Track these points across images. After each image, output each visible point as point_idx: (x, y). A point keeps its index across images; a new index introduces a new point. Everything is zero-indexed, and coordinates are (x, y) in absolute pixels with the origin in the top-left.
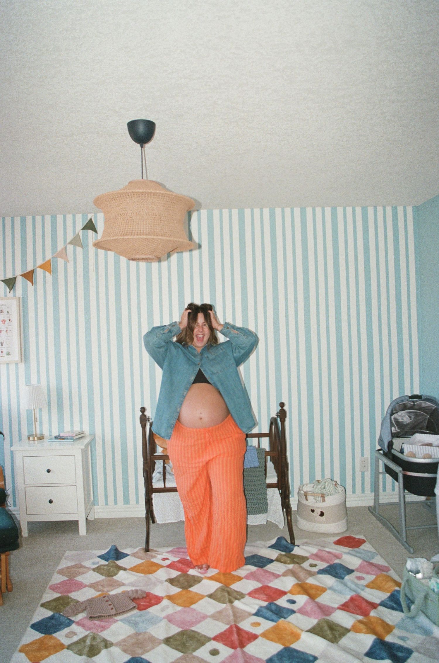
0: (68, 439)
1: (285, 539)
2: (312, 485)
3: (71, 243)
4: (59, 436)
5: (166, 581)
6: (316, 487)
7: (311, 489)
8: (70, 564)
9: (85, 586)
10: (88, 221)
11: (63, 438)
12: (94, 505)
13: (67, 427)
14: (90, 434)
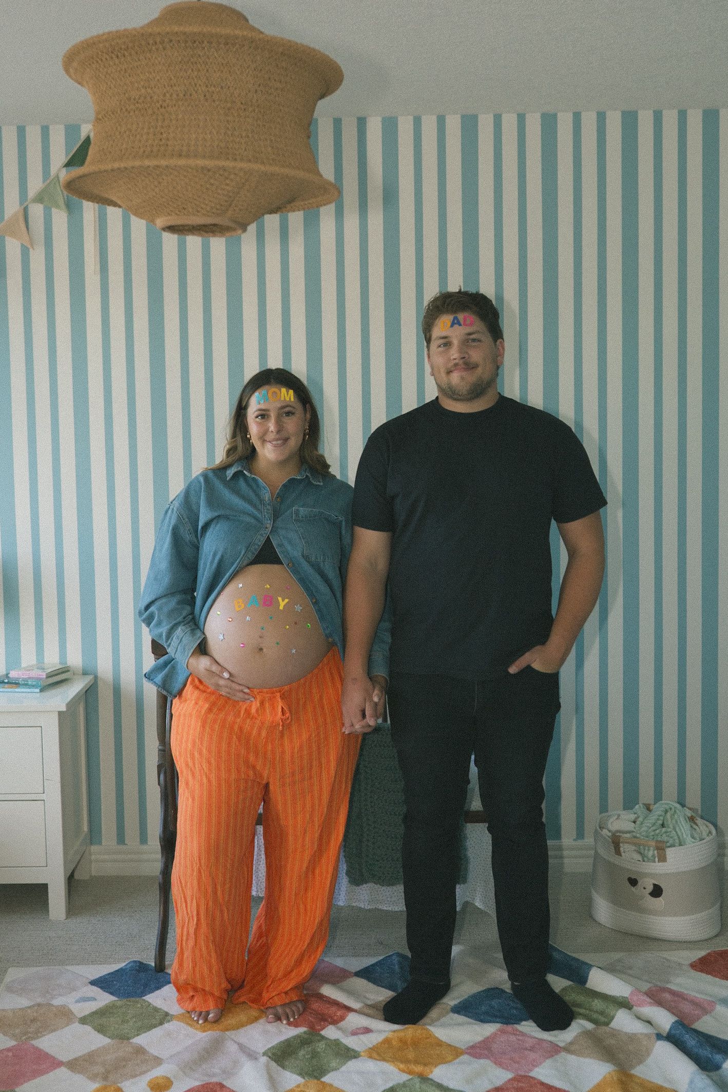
0: (26, 685)
2: (633, 817)
3: (39, 199)
4: (7, 676)
5: (264, 1054)
6: (642, 823)
7: (630, 826)
8: (23, 1002)
9: (60, 1064)
10: (80, 143)
11: (15, 684)
12: (91, 844)
13: (28, 657)
14: (85, 673)
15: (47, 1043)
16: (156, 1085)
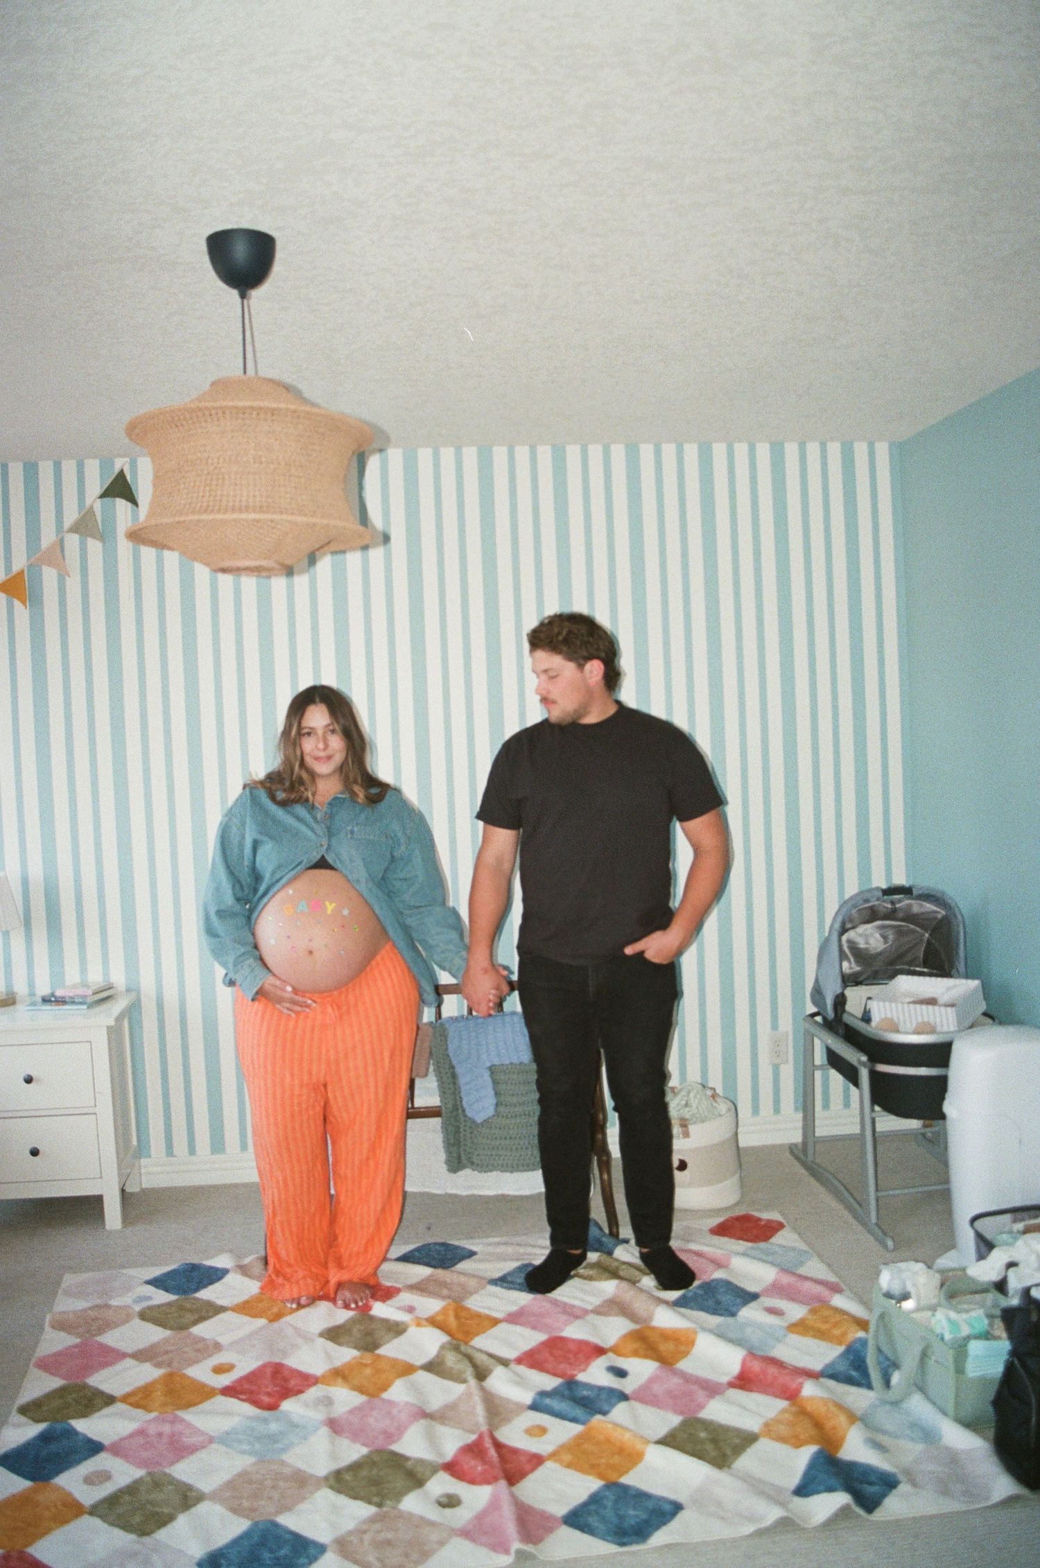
0: (73, 1003)
3: (75, 529)
4: (53, 995)
5: (321, 1334)
8: (81, 1304)
9: (124, 1355)
10: (114, 476)
11: (61, 1001)
12: (141, 1157)
13: (72, 975)
14: (128, 991)
15: (110, 1339)
16: (219, 1370)
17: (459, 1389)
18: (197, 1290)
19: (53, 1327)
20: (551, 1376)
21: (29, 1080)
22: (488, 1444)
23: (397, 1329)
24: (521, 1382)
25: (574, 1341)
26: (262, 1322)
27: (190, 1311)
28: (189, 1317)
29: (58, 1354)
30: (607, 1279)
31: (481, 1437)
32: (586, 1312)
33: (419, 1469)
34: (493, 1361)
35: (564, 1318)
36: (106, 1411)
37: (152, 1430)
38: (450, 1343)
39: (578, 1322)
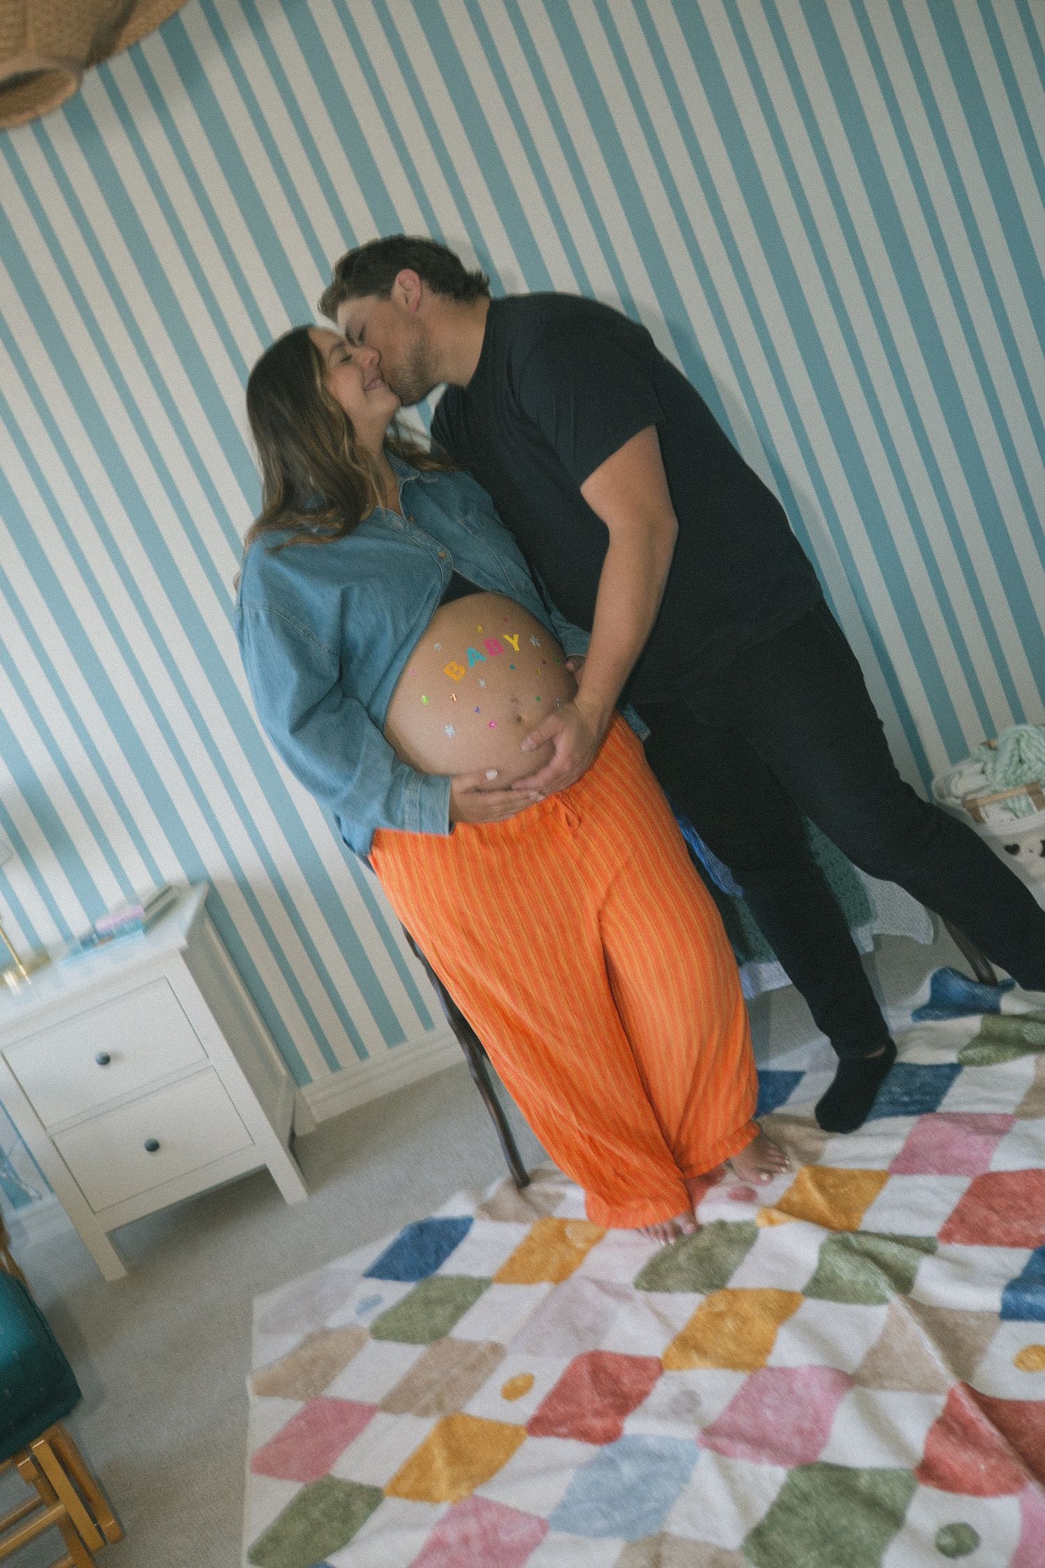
0: (125, 932)
1: (957, 973)
4: (94, 931)
5: (636, 1284)
6: (994, 771)
7: (980, 781)
8: (290, 1341)
9: (372, 1410)
11: (109, 936)
12: (299, 1085)
13: (111, 894)
14: (193, 883)
15: (346, 1387)
16: (514, 1391)
17: (879, 1314)
18: (438, 1263)
19: (259, 1393)
20: (1008, 1249)
21: (105, 1060)
22: (971, 1410)
23: (743, 1238)
24: (965, 1273)
25: (1012, 1174)
26: (544, 1288)
27: (441, 1302)
28: (441, 1313)
29: (278, 1440)
30: (1015, 1056)
31: (952, 1397)
32: (1008, 1120)
33: (883, 1490)
34: (910, 1251)
35: (978, 1140)
36: (377, 1519)
37: (452, 1535)
38: (831, 1241)
39: (1005, 1142)
